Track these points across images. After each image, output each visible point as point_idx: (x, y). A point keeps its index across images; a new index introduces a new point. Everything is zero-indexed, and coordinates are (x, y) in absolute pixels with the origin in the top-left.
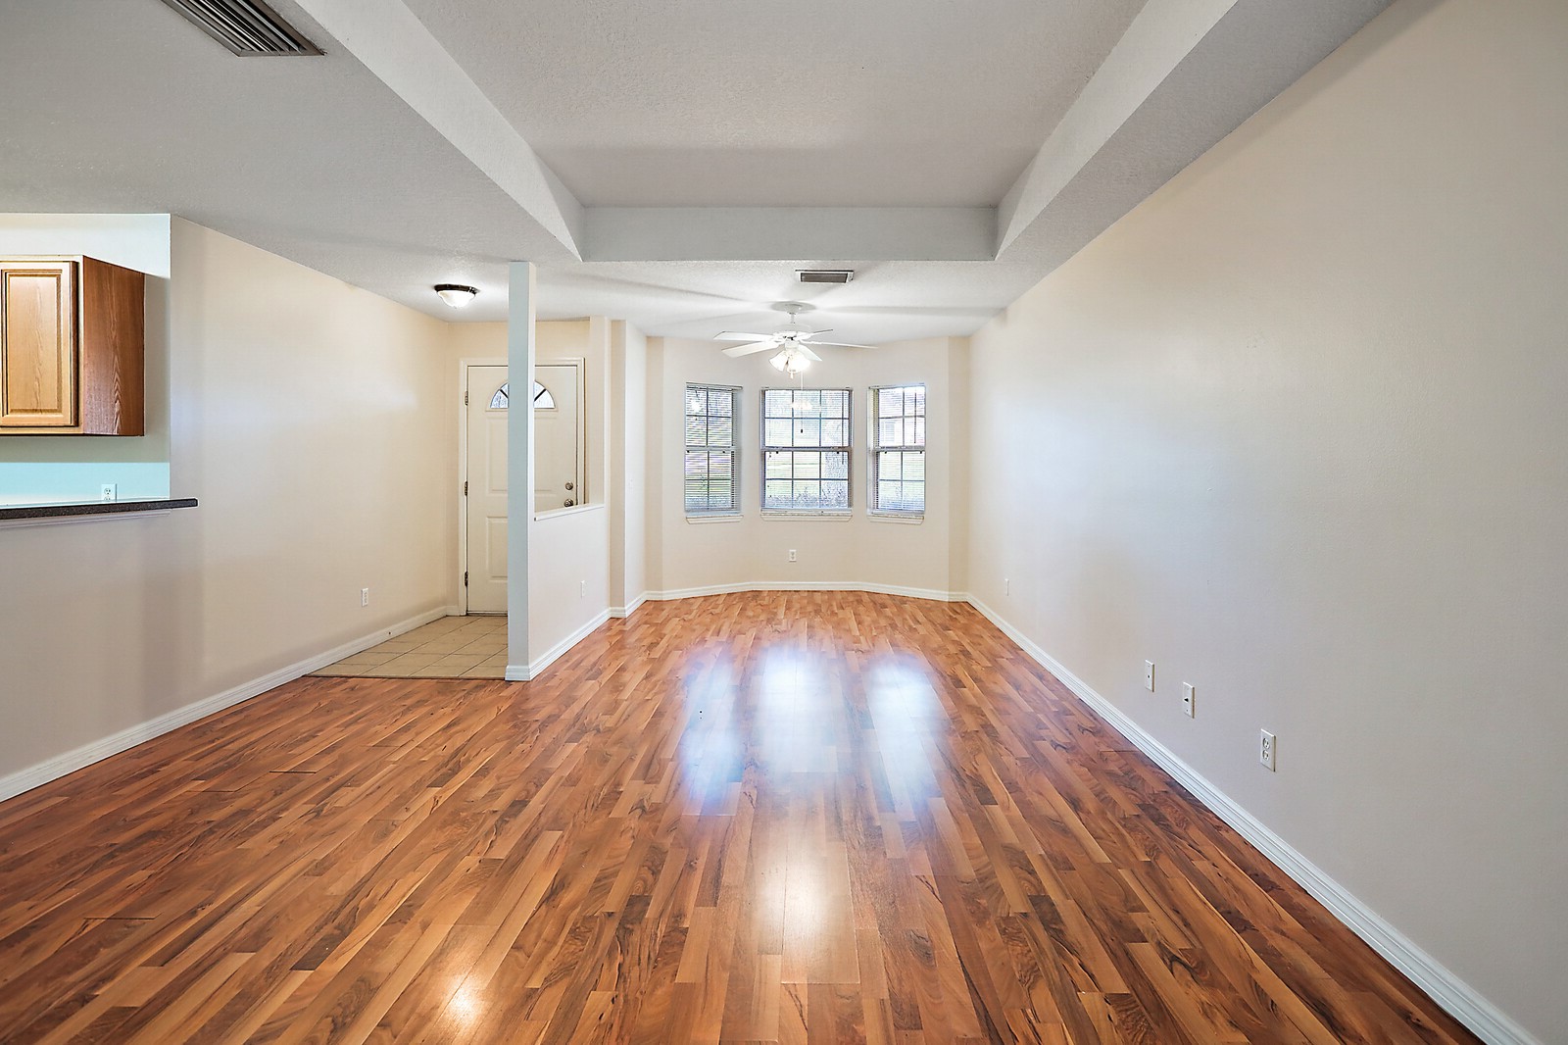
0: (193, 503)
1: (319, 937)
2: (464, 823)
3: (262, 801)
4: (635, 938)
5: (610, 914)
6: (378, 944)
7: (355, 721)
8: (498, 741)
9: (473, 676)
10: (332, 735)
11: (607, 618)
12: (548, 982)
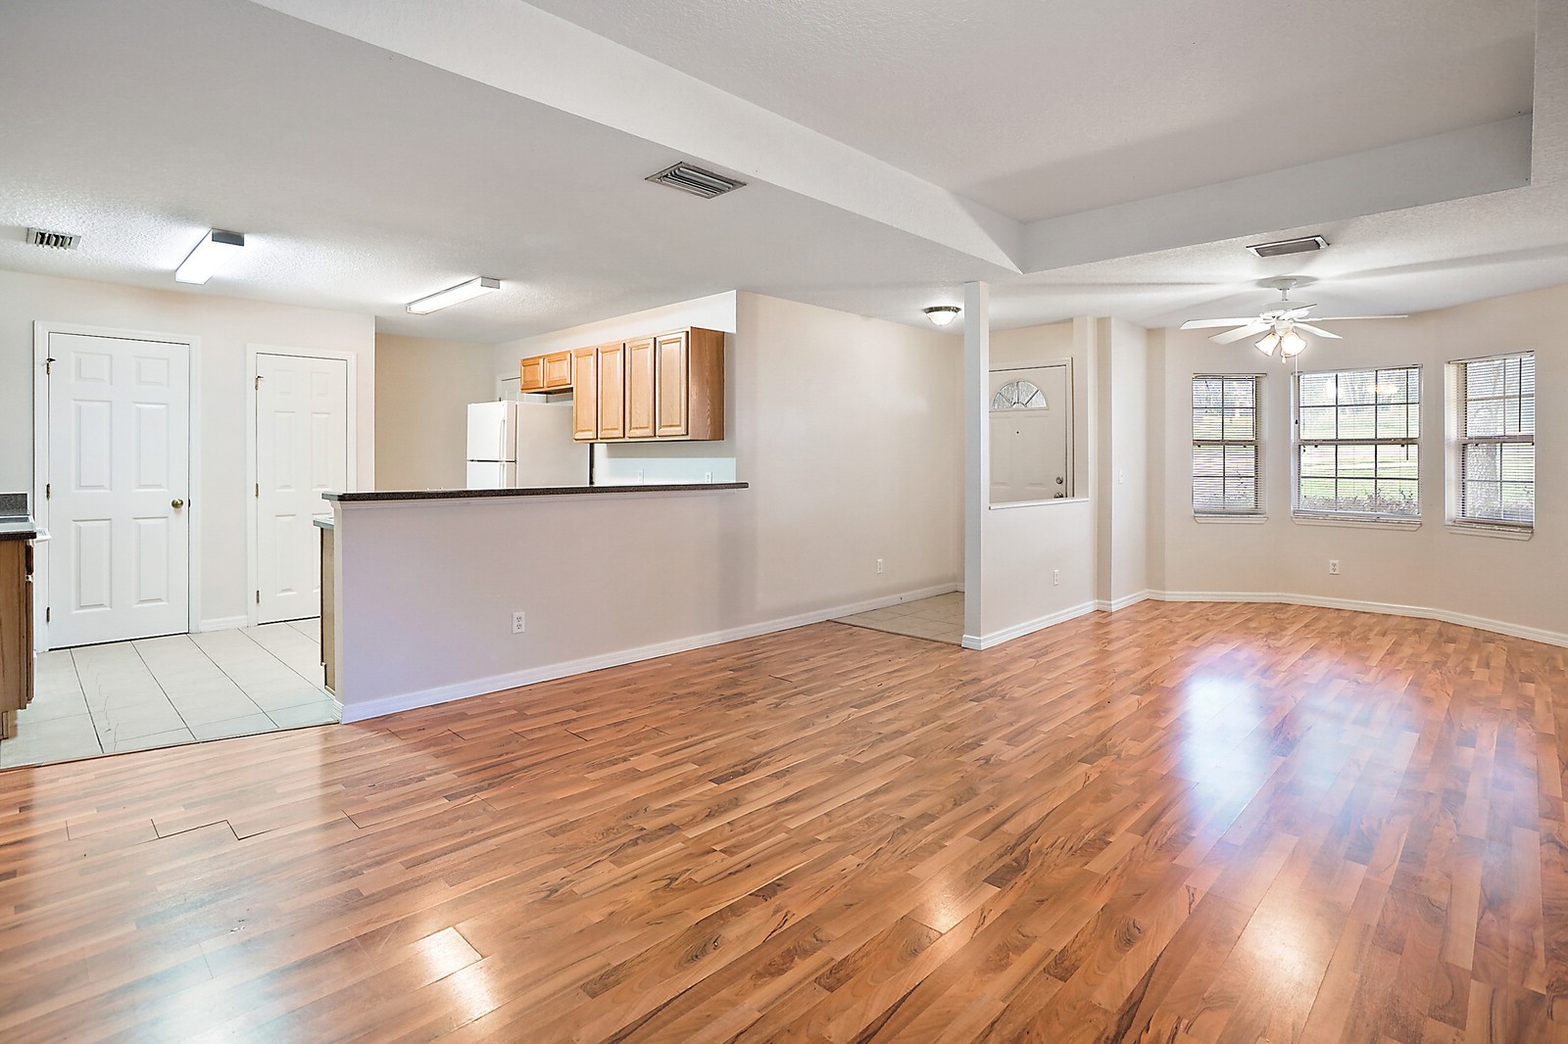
0: (745, 485)
1: (732, 770)
2: (855, 735)
3: (754, 691)
4: (904, 838)
5: (901, 818)
6: (755, 784)
7: (837, 656)
8: (920, 688)
9: (940, 639)
10: (818, 661)
11: (1091, 609)
12: (830, 840)
